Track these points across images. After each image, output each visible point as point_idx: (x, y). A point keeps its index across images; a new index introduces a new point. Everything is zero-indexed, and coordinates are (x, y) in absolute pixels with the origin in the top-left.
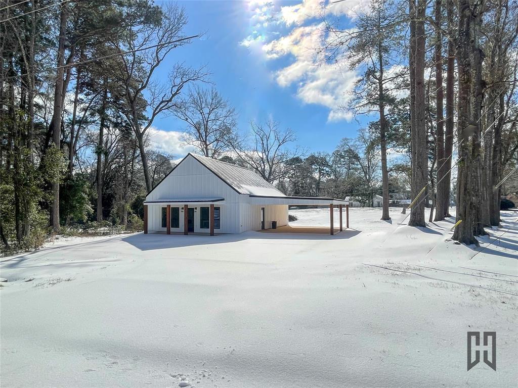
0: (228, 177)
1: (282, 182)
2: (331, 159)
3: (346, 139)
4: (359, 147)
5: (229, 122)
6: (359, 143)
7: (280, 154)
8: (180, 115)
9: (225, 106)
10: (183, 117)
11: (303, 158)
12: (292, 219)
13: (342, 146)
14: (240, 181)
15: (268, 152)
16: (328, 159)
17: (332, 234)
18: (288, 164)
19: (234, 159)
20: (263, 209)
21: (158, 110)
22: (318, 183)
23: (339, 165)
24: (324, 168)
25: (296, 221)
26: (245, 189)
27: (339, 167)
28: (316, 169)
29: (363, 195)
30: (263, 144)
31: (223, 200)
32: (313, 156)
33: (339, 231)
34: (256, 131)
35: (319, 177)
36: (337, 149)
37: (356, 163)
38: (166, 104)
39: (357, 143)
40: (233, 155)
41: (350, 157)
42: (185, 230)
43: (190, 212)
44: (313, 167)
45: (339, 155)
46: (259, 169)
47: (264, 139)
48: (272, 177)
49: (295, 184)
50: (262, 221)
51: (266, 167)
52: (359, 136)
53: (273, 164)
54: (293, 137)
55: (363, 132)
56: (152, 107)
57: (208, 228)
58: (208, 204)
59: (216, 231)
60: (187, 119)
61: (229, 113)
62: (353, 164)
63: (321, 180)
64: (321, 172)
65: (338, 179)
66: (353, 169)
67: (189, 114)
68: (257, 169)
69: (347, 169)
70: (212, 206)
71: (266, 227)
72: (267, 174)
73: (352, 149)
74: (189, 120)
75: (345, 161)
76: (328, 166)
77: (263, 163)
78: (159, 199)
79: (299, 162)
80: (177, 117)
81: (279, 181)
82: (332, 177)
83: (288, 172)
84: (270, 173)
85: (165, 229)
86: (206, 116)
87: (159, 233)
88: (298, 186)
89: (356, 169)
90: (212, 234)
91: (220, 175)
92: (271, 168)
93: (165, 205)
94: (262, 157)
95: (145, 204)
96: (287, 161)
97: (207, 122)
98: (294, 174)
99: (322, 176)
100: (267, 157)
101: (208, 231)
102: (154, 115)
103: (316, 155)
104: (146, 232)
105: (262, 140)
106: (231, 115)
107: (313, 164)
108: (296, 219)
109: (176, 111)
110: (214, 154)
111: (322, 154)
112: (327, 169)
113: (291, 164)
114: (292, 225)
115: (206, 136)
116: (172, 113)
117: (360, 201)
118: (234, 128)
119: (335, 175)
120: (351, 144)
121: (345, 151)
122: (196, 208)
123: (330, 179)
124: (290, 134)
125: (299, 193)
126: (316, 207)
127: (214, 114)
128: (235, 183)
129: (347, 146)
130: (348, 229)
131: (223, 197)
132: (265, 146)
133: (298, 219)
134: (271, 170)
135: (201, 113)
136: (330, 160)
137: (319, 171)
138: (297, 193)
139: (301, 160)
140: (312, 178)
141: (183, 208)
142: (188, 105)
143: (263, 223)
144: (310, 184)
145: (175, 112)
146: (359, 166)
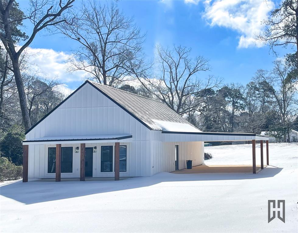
0: (136, 110)
1: (192, 115)
2: (246, 91)
3: (261, 71)
4: (274, 79)
5: (133, 45)
6: (274, 75)
7: (191, 85)
8: (70, 34)
9: (128, 26)
10: (73, 36)
11: (215, 89)
12: (207, 157)
13: (257, 78)
14: (150, 115)
15: (177, 82)
16: (242, 91)
17: (254, 172)
18: (199, 96)
19: (136, 89)
20: (177, 146)
21: (41, 25)
22: (232, 117)
23: (253, 98)
24: (239, 101)
25: (210, 160)
26: (158, 124)
27: (253, 100)
28: (230, 102)
29: (278, 130)
30: (171, 72)
31: (131, 137)
32: (226, 88)
33: (260, 169)
34: (163, 57)
35: (233, 110)
36: (252, 81)
37: (271, 96)
38: (53, 19)
39: (273, 75)
40: (135, 84)
41: (265, 90)
42: (81, 176)
43: (88, 152)
44: (226, 99)
45: (253, 88)
46: (166, 100)
47: (173, 67)
48: (181, 110)
49: (207, 118)
50: (176, 160)
51: (175, 99)
52: (274, 68)
53: (182, 96)
54: (206, 66)
55: (278, 63)
56: (33, 22)
57: (111, 171)
58: (112, 143)
59: (121, 174)
60: (79, 39)
61: (133, 35)
62: (268, 97)
63: (235, 114)
64: (235, 105)
65: (252, 112)
66: (268, 102)
67: (82, 32)
68: (164, 101)
69: (262, 102)
70: (117, 144)
71: (180, 168)
72: (176, 107)
73: (267, 81)
74: (82, 40)
75: (260, 94)
76: (242, 98)
77: (172, 94)
78: (45, 137)
79: (211, 94)
80: (66, 36)
81: (189, 115)
82: (247, 110)
83: (199, 104)
84: (179, 106)
85: (53, 175)
86: (105, 37)
87: (43, 180)
88: (210, 120)
89: (271, 103)
90: (117, 178)
91: (127, 107)
92: (180, 100)
93: (53, 144)
94: (170, 87)
95: (24, 144)
96: (198, 93)
97: (106, 43)
98: (205, 107)
99: (235, 110)
100: (176, 87)
101: (112, 174)
102: (36, 31)
103: (230, 87)
104: (25, 180)
105: (170, 68)
106: (135, 37)
107: (225, 96)
108: (211, 158)
109: (64, 28)
110: (111, 82)
111: (236, 85)
112: (241, 102)
113: (202, 96)
114: (208, 163)
115: (104, 61)
116: (59, 31)
117: (275, 136)
118: (139, 53)
119: (250, 108)
120: (266, 76)
121: (259, 84)
122: (95, 148)
123: (244, 113)
124: (203, 63)
125: (211, 128)
126: (230, 143)
127: (115, 35)
128: (145, 117)
129: (263, 78)
130: (268, 167)
131: (131, 133)
132: (173, 76)
133: (213, 156)
134: (180, 102)
135: (98, 33)
136: (244, 92)
137: (233, 104)
138: (209, 128)
139: (213, 91)
140: (226, 112)
141: (78, 148)
142: (80, 22)
143: (177, 162)
144: (224, 118)
145: (63, 30)
146: (275, 100)
